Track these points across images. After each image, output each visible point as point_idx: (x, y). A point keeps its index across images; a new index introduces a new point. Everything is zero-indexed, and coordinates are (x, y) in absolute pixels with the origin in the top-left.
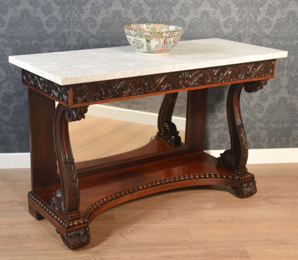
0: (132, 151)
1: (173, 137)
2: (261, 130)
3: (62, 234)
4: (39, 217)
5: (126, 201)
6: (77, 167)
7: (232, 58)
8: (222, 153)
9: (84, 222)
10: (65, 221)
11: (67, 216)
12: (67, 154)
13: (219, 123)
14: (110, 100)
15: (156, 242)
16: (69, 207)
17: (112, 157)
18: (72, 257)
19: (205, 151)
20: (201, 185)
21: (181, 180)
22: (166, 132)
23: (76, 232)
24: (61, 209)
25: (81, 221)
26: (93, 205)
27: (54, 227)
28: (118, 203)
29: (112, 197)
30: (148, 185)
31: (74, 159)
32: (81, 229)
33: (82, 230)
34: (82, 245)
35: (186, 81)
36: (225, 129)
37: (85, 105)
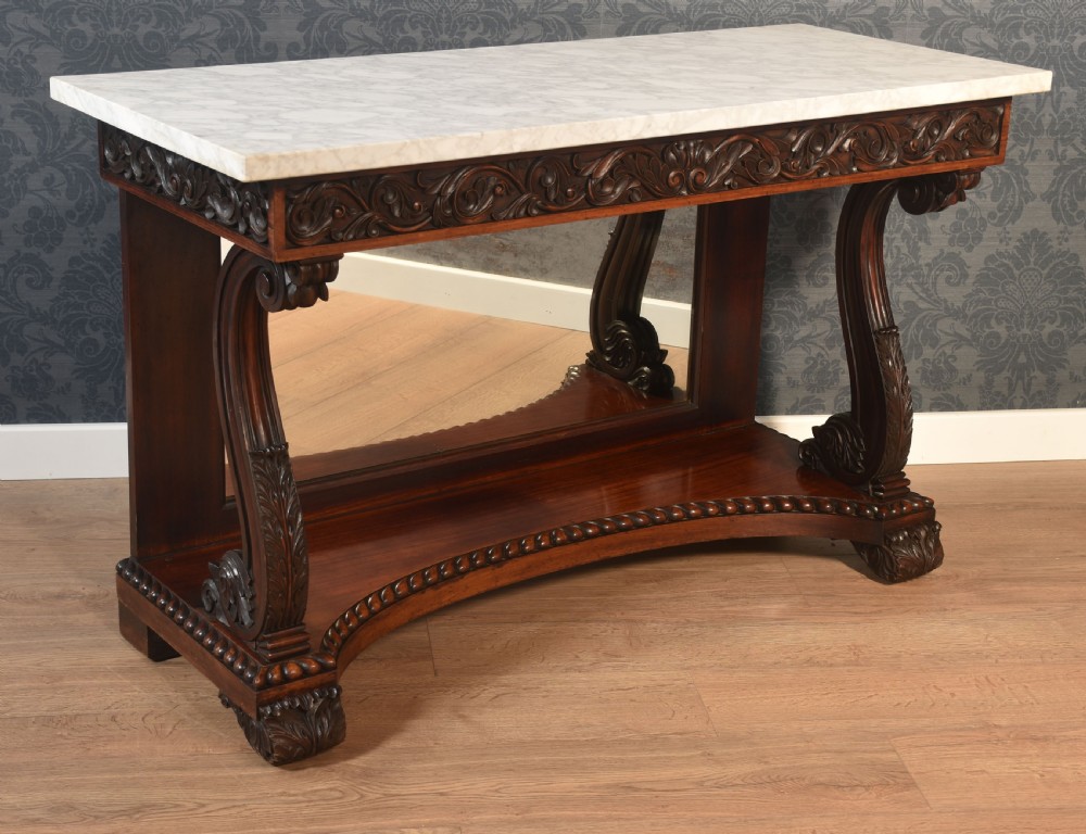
0: (497, 419)
1: (646, 369)
2: (959, 347)
3: (241, 710)
4: (159, 651)
5: (474, 592)
6: (299, 474)
7: (856, 94)
8: (819, 425)
9: (323, 668)
10: (252, 664)
11: (262, 645)
12: (261, 427)
13: (810, 320)
14: (421, 235)
15: (584, 736)
16: (267, 613)
17: (426, 436)
18: (280, 791)
19: (758, 419)
20: (745, 536)
21: (673, 520)
22: (620, 351)
23: (294, 703)
24: (237, 620)
25: (310, 664)
26: (355, 606)
27: (212, 686)
28: (446, 600)
29: (425, 578)
30: (556, 536)
31: (286, 445)
32: (310, 690)
33: (314, 696)
34: (314, 750)
35: (692, 173)
36: (830, 343)
37: (330, 254)
